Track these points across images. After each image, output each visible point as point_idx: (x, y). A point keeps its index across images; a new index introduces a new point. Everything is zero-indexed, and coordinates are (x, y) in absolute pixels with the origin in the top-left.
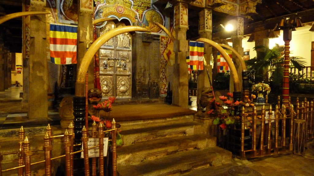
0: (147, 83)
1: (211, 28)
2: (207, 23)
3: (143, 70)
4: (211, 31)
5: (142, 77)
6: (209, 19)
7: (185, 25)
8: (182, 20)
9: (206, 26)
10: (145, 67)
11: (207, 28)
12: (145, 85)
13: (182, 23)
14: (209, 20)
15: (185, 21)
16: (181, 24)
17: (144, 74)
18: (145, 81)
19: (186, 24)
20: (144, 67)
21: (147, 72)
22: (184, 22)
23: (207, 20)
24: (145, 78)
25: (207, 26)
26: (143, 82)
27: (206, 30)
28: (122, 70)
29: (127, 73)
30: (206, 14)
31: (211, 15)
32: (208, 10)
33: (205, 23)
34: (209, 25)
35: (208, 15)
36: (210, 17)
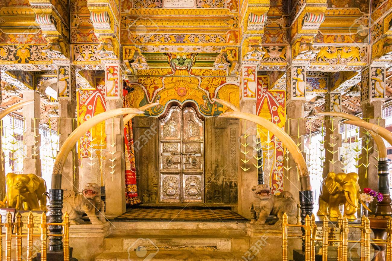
0: (220, 183)
2: (294, 88)
3: (214, 166)
6: (301, 81)
7: (252, 96)
8: (246, 91)
9: (292, 93)
10: (218, 162)
11: (295, 95)
12: (217, 185)
13: (246, 95)
14: (300, 83)
15: (250, 91)
16: (245, 97)
17: (216, 170)
18: (218, 180)
19: (254, 95)
21: (220, 168)
22: (249, 93)
23: (294, 83)
24: (218, 176)
25: (295, 93)
27: (293, 99)
28: (191, 167)
29: (198, 171)
30: (292, 74)
31: (305, 73)
32: (298, 67)
33: (292, 88)
34: (299, 91)
35: (297, 75)
36: (301, 77)
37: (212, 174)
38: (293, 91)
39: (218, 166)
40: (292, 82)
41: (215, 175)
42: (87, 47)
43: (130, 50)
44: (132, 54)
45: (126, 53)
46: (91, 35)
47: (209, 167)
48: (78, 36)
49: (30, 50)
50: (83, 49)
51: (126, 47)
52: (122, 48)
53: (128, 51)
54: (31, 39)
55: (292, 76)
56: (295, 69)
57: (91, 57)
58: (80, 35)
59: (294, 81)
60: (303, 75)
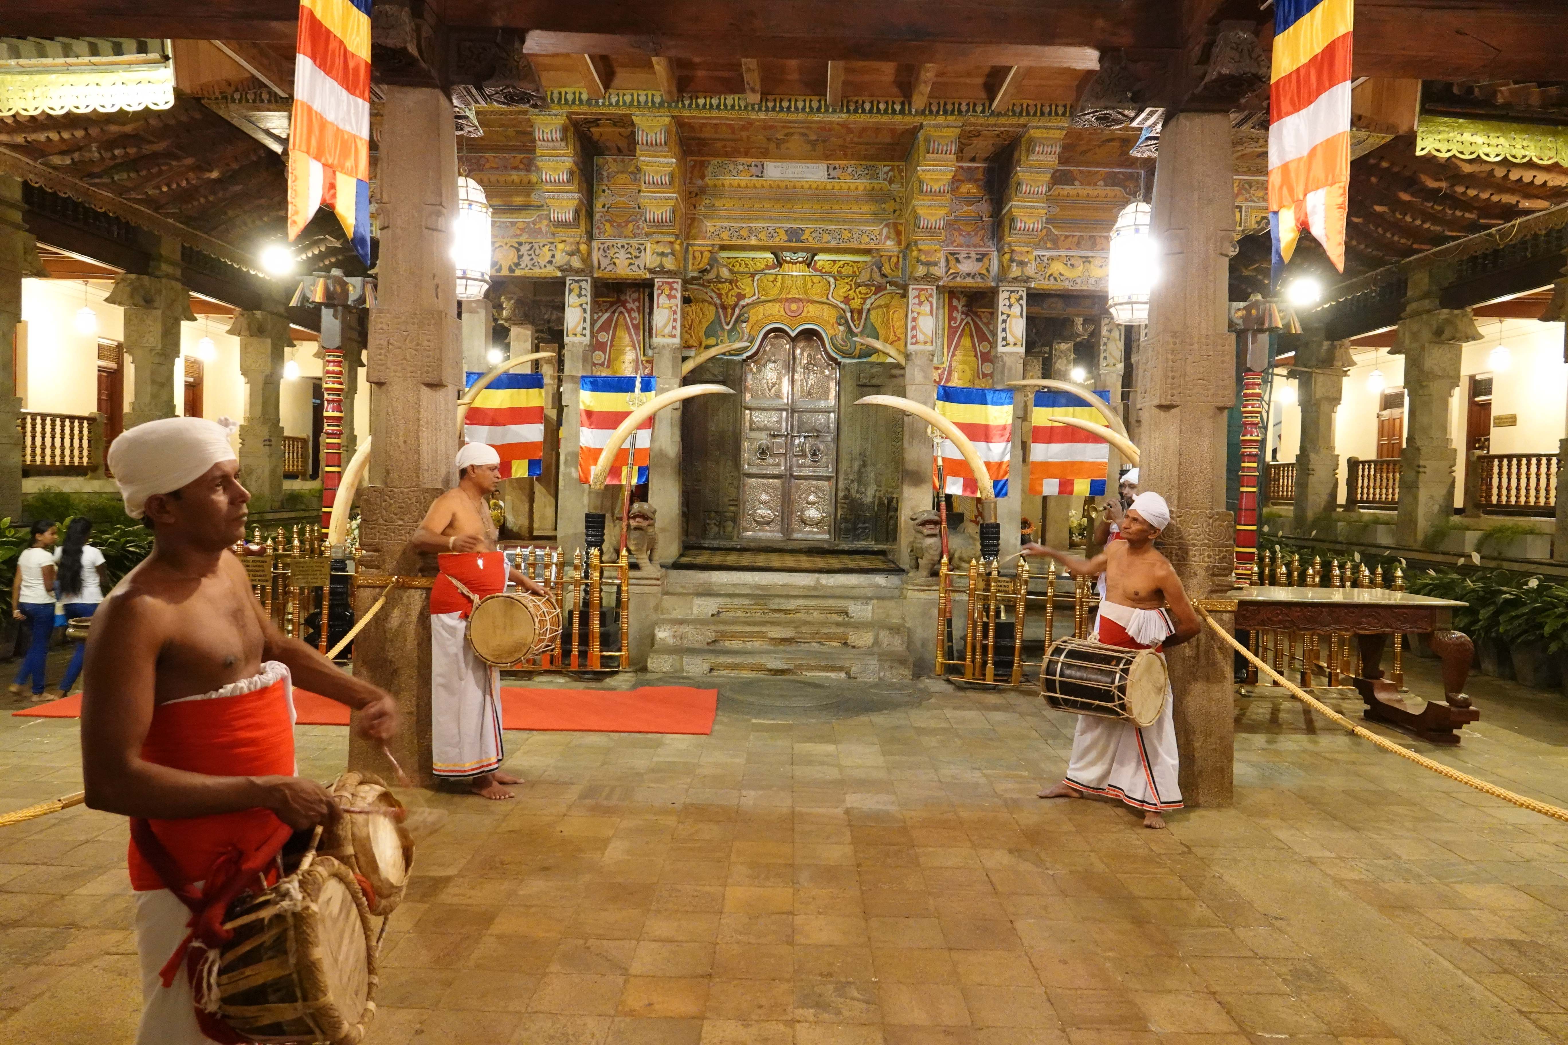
0: (868, 499)
1: (1019, 344)
2: (1004, 330)
3: (856, 465)
4: (1022, 350)
5: (856, 484)
6: (1016, 317)
8: (914, 332)
10: (865, 456)
11: (1004, 343)
12: (862, 504)
13: (914, 340)
14: (1014, 321)
16: (912, 344)
17: (860, 473)
18: (865, 493)
19: (929, 340)
20: (863, 454)
21: (869, 468)
22: (921, 338)
23: (1004, 321)
24: (866, 485)
25: (1004, 339)
26: (858, 496)
27: (1001, 349)
28: (808, 461)
29: (823, 473)
30: (1001, 303)
31: (1024, 302)
32: (1012, 292)
33: (1000, 330)
34: (1013, 335)
35: (1010, 306)
36: (1016, 309)
37: (852, 481)
38: (1001, 335)
39: (864, 465)
40: (1001, 318)
41: (859, 482)
42: (623, 246)
43: (702, 253)
44: (705, 260)
45: (694, 258)
46: (630, 226)
47: (844, 465)
48: (608, 225)
49: (518, 250)
50: (616, 250)
51: (695, 248)
52: (687, 249)
53: (698, 254)
54: (521, 230)
55: (1001, 308)
56: (1006, 295)
57: (630, 264)
58: (612, 226)
59: (1005, 317)
60: (1021, 306)
